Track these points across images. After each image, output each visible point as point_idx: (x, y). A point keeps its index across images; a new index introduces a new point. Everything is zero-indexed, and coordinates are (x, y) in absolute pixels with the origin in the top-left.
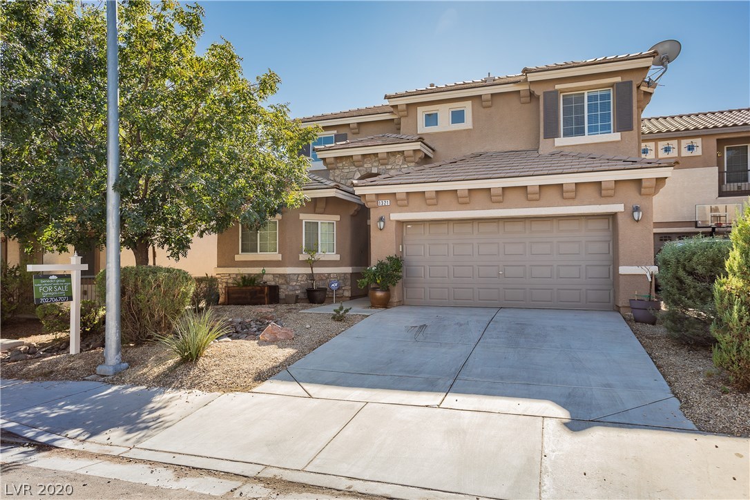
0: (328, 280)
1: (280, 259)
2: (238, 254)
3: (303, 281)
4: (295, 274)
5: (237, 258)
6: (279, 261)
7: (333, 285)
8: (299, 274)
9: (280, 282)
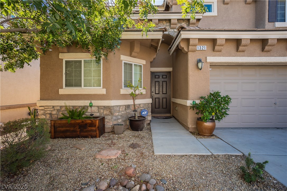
0: (139, 109)
1: (105, 93)
2: (62, 88)
3: (123, 111)
4: (118, 106)
5: (61, 92)
6: (103, 95)
7: (143, 113)
8: (120, 106)
9: (105, 113)
